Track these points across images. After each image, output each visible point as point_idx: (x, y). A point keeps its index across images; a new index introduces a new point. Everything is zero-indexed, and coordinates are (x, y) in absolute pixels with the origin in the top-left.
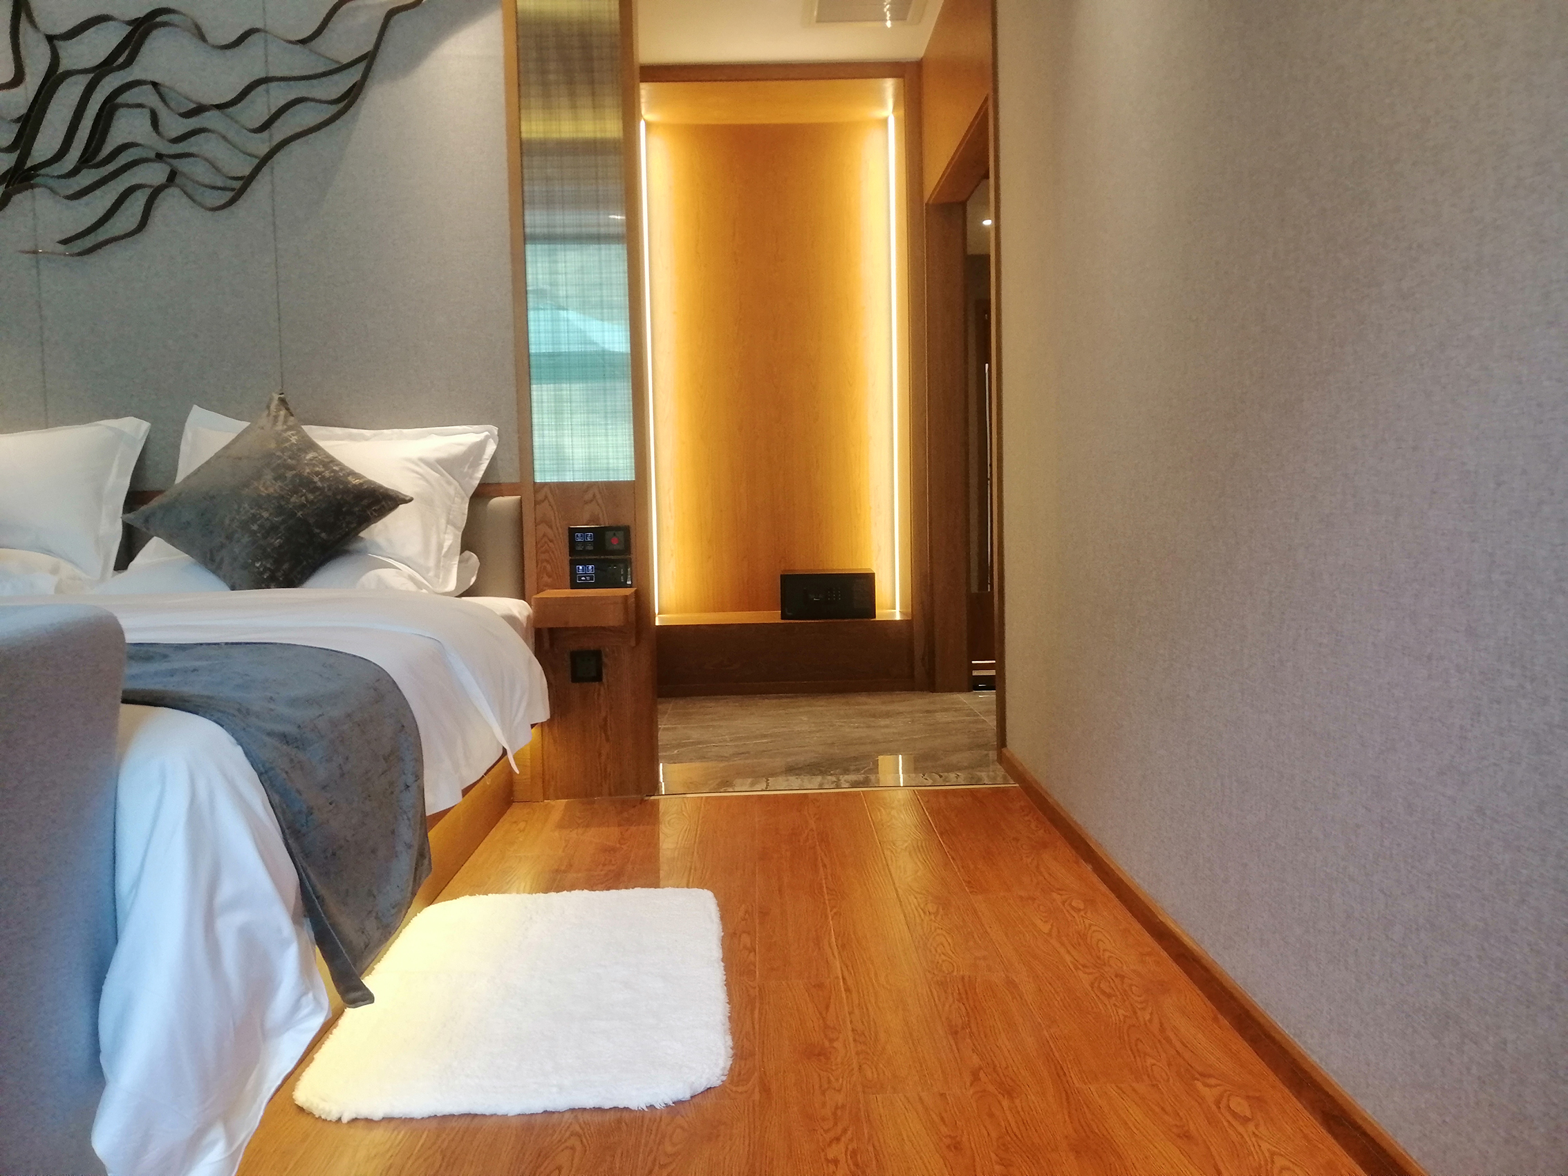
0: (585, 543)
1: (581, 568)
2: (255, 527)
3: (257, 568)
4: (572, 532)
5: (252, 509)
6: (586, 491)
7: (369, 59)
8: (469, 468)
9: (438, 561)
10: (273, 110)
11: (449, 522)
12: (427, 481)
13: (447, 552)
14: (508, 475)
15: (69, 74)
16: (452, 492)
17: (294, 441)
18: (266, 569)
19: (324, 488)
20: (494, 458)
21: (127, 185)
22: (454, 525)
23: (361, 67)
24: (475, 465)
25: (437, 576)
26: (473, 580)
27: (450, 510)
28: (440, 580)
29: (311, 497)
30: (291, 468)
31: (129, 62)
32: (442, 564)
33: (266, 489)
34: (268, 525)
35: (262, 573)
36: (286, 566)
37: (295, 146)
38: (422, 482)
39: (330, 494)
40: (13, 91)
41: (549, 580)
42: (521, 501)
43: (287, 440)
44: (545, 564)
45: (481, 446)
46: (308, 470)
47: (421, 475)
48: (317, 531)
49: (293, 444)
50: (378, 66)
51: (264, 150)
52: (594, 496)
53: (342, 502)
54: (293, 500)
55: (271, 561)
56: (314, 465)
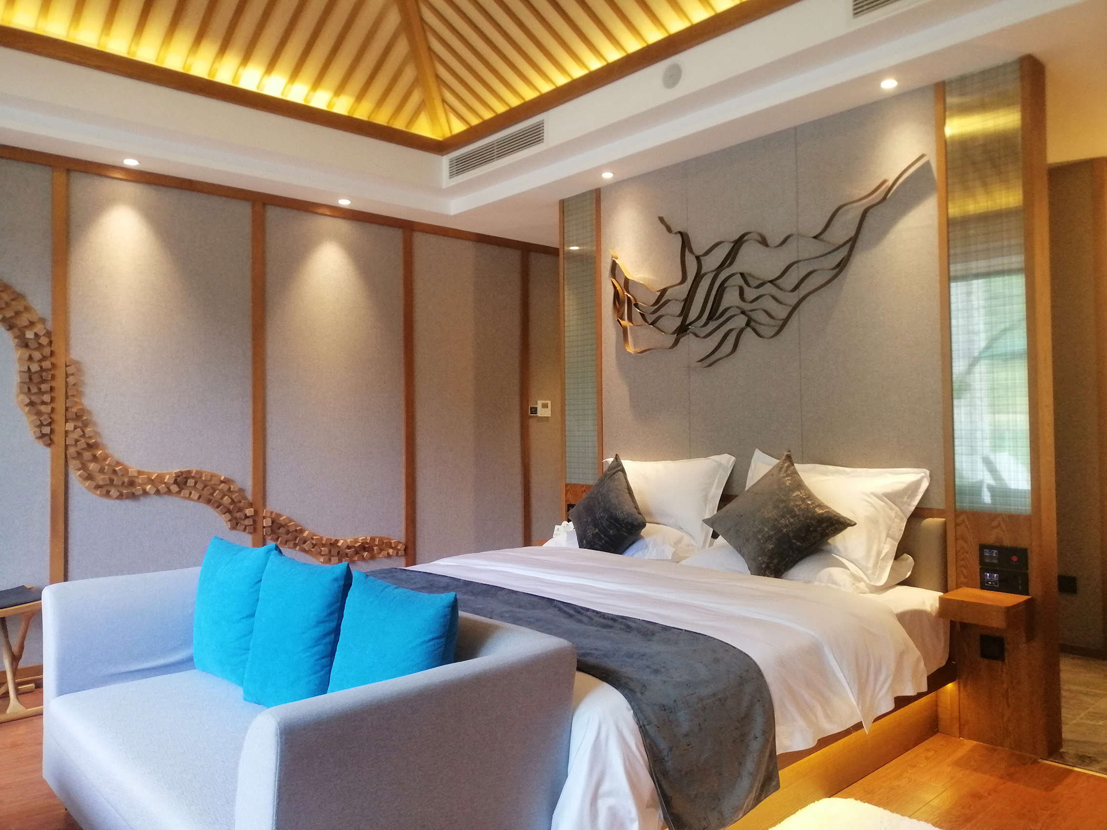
0: (991, 557)
1: (988, 575)
2: (760, 536)
3: (759, 560)
4: (982, 547)
5: (759, 525)
6: (993, 520)
7: (853, 241)
8: (908, 498)
9: (876, 563)
10: (801, 277)
11: (888, 536)
12: (875, 508)
13: (884, 557)
14: (938, 503)
15: (705, 274)
16: (893, 514)
17: (788, 484)
18: (764, 562)
19: (800, 515)
20: (927, 491)
21: (728, 329)
22: (893, 538)
23: (848, 246)
24: (912, 496)
25: (874, 573)
26: (909, 574)
27: (890, 528)
28: (876, 577)
29: (792, 520)
30: (782, 501)
31: (731, 264)
32: (879, 565)
33: (768, 514)
34: (767, 535)
35: (762, 564)
36: (775, 561)
37: (811, 298)
38: (872, 509)
39: (803, 519)
40: (682, 285)
41: (965, 580)
42: (945, 523)
43: (784, 483)
44: (962, 569)
45: (917, 484)
46: (792, 504)
47: (872, 504)
48: (794, 541)
49: (787, 486)
50: (859, 243)
51: (794, 301)
52: (999, 524)
53: (810, 524)
54: (782, 521)
55: (767, 557)
56: (796, 500)
